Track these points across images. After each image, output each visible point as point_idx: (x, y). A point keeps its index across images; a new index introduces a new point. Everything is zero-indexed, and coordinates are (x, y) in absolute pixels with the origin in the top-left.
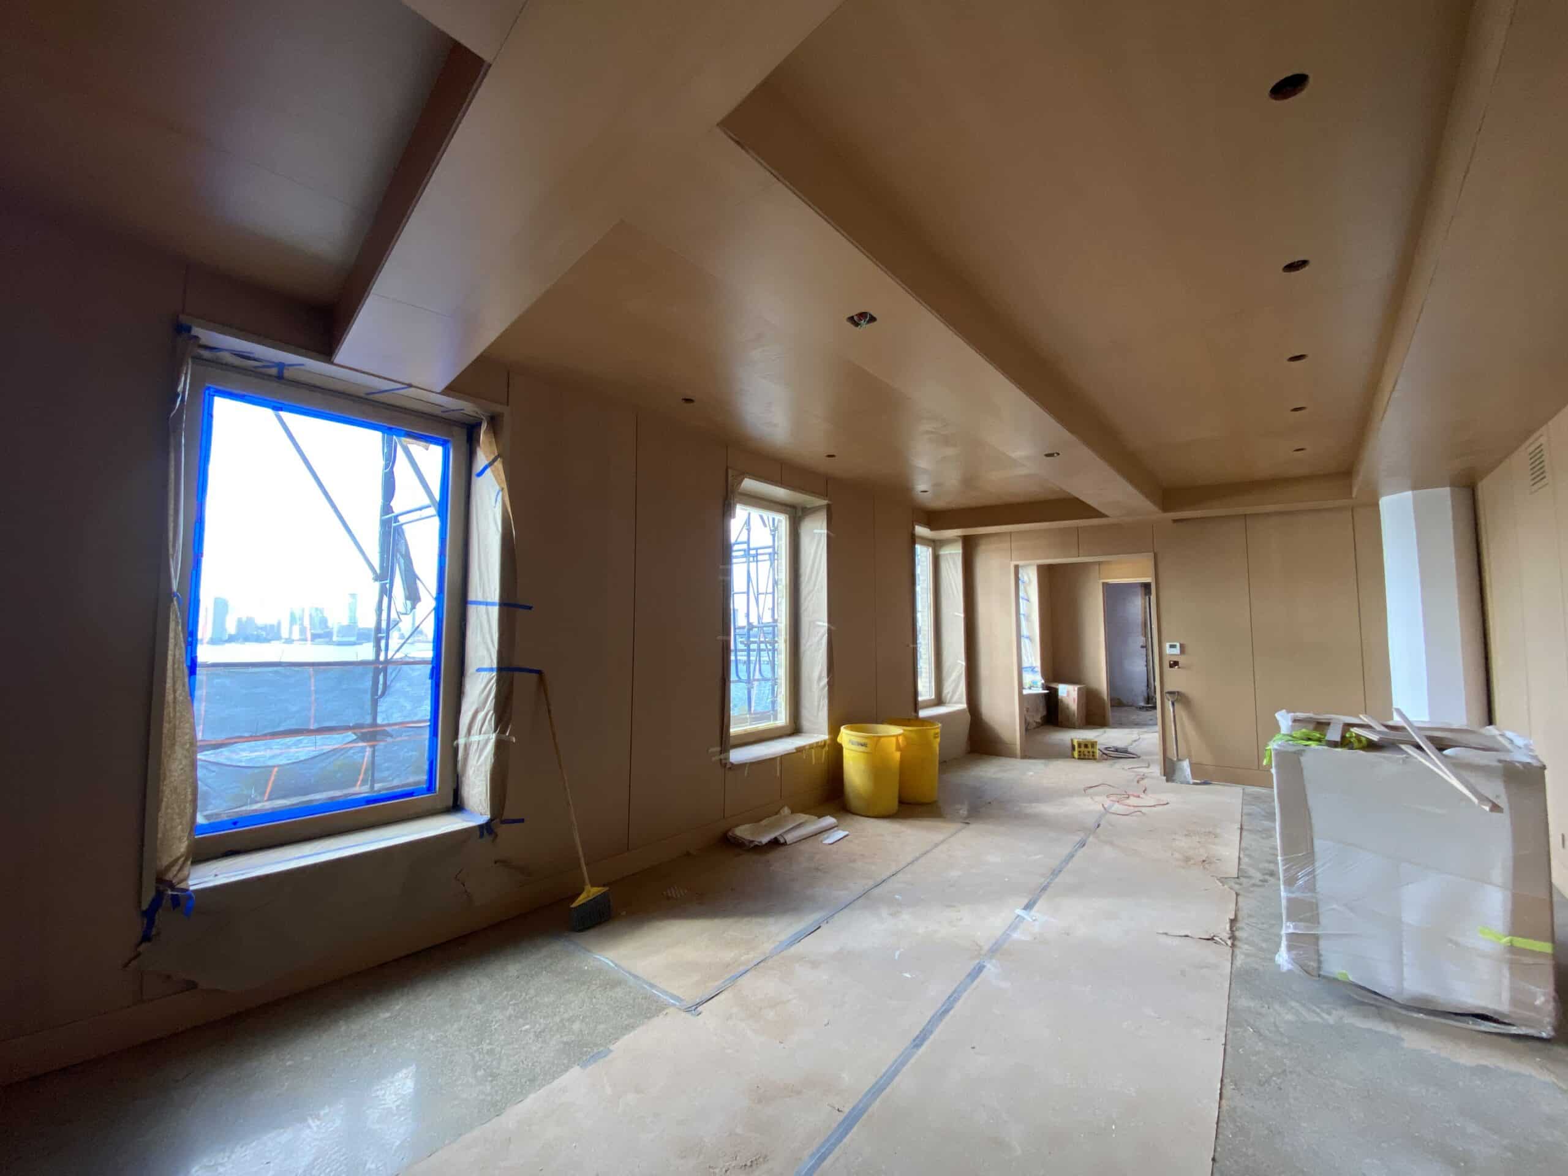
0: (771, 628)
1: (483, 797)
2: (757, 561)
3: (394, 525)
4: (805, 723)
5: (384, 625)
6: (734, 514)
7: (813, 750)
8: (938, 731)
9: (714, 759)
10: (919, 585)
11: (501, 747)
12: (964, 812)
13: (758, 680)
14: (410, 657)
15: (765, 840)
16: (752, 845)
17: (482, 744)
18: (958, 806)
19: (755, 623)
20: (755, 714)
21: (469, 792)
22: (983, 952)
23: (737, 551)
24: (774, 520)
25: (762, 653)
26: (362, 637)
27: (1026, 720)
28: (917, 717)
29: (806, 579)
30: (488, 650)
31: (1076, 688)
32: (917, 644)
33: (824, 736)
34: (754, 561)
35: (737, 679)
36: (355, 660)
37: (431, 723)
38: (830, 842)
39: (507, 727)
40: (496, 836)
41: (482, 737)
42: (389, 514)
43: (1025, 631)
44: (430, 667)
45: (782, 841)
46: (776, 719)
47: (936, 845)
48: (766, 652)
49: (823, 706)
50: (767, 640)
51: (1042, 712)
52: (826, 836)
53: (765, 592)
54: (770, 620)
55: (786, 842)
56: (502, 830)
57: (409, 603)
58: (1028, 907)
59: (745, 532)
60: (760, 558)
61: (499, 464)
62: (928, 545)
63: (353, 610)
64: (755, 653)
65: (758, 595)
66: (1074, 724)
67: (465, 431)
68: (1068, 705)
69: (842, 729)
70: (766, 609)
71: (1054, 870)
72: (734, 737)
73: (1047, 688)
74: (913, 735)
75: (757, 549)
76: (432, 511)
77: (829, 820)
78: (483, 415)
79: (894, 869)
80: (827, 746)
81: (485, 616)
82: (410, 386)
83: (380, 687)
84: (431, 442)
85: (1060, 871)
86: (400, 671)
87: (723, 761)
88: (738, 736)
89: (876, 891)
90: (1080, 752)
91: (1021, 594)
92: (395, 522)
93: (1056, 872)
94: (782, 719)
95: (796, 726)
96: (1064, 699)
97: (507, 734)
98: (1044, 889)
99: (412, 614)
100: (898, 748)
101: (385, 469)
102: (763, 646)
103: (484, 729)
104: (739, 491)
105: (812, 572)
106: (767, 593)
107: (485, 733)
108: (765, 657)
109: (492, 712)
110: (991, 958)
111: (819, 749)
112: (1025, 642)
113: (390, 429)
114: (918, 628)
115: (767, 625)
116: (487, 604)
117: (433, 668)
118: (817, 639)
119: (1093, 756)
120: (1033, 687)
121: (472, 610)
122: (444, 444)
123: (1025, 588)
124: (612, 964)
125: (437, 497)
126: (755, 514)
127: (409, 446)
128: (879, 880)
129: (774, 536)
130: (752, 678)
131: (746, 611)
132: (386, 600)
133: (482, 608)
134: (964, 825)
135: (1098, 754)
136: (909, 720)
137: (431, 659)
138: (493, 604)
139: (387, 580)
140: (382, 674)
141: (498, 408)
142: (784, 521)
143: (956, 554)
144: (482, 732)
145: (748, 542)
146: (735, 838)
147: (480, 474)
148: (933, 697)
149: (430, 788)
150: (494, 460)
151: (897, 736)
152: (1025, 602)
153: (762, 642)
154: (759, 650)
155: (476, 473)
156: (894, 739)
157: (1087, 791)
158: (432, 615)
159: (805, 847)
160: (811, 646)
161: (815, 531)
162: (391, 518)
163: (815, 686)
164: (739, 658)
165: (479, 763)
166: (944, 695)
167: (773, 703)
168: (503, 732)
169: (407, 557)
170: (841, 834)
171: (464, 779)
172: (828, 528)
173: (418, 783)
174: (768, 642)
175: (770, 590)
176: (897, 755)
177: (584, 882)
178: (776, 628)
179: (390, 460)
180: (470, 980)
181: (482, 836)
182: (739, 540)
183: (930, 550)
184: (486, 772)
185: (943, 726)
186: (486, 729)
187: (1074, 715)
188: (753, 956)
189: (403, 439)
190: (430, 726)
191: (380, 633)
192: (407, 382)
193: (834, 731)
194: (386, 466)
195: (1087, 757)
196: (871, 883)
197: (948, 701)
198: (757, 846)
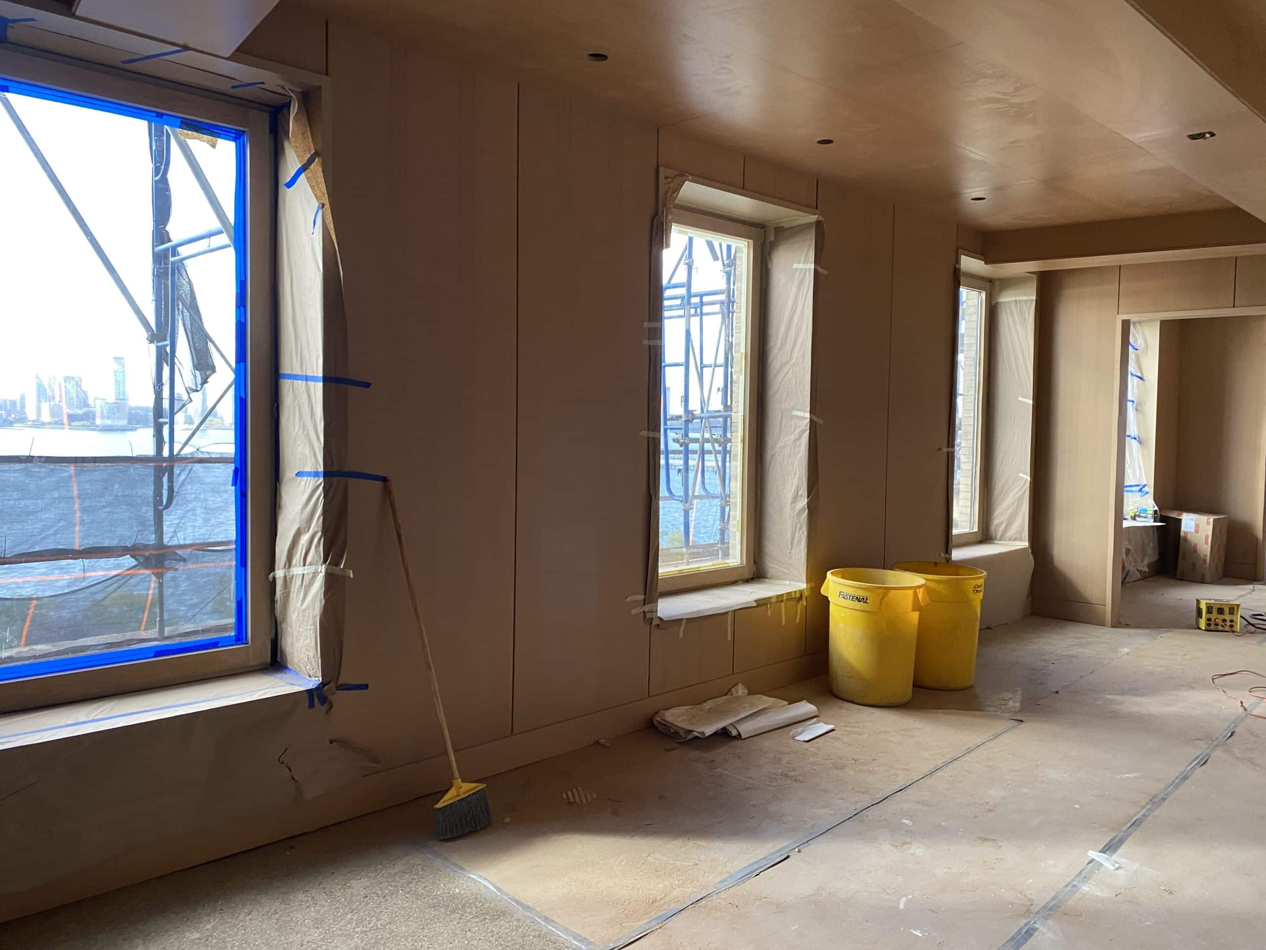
0: (721, 419)
1: (312, 653)
2: (702, 314)
3: (172, 259)
4: (771, 565)
5: (166, 404)
6: (668, 238)
7: (783, 604)
8: (982, 581)
9: (634, 612)
10: (962, 352)
11: (333, 583)
12: (1015, 704)
13: (700, 497)
14: (202, 452)
15: (709, 730)
16: (690, 737)
17: (307, 579)
18: (1006, 695)
19: (698, 412)
20: (693, 547)
21: (292, 643)
22: (1034, 909)
23: (671, 297)
24: (729, 248)
25: (707, 457)
26: (134, 420)
27: (1123, 568)
28: (948, 560)
29: (779, 342)
30: (312, 447)
31: (1212, 519)
32: (953, 446)
33: (799, 584)
34: (695, 315)
35: (667, 494)
36: (130, 455)
37: (236, 545)
38: (807, 739)
39: (342, 556)
40: (331, 706)
41: (308, 570)
42: (163, 243)
43: (1132, 429)
44: (232, 467)
45: (734, 733)
46: (726, 555)
47: (969, 751)
48: (713, 456)
49: (800, 540)
50: (714, 437)
51: (1152, 555)
52: (800, 729)
53: (712, 362)
54: (720, 407)
55: (739, 735)
56: (339, 698)
57: (197, 373)
58: (1109, 848)
59: (683, 268)
60: (706, 309)
61: (316, 167)
62: (979, 288)
63: (120, 384)
64: (696, 456)
65: (702, 368)
66: (1203, 576)
67: (266, 117)
68: (1196, 545)
69: (829, 573)
70: (714, 389)
71: (1155, 797)
72: (665, 580)
73: (1163, 519)
74: (941, 588)
75: (701, 296)
76: (224, 239)
77: (806, 708)
78: (292, 91)
79: (902, 782)
80: (804, 599)
81: (305, 397)
82: (186, 48)
83: (165, 493)
84: (219, 136)
85: (1164, 799)
86: (190, 471)
87: (648, 615)
88: (672, 579)
89: (873, 813)
90: (1209, 620)
91: (1132, 368)
92: (174, 255)
93: (1156, 801)
94: (736, 558)
95: (757, 568)
96: (1189, 537)
97: (342, 567)
98: (1136, 824)
99: (201, 391)
100: (917, 607)
101: (156, 176)
102: (708, 446)
103: (309, 559)
104: (676, 202)
105: (787, 331)
106: (716, 366)
107: (311, 564)
108: (711, 462)
109: (319, 534)
110: (1046, 918)
111: (793, 603)
112: (1132, 446)
113: (160, 115)
114: (957, 422)
115: (715, 415)
116: (307, 378)
117: (236, 471)
118: (792, 437)
119: (1231, 626)
120: (1139, 516)
121: (287, 387)
122: (236, 136)
123: (1137, 357)
124: (492, 888)
125: (231, 218)
126: (701, 239)
127: (189, 142)
128: (880, 796)
129: (728, 275)
130: (690, 493)
131: (683, 394)
132: (166, 370)
133: (300, 384)
134: (1014, 723)
135: (1239, 624)
136: (936, 564)
137: (233, 456)
138: (314, 379)
139: (165, 340)
140: (166, 475)
141: (314, 80)
142: (745, 250)
143: (1026, 301)
144: (307, 563)
145: (688, 285)
146: (666, 725)
147: (290, 185)
148: (976, 530)
149: (240, 638)
150: (310, 162)
151: (915, 588)
152: (1136, 380)
153: (707, 441)
154: (703, 452)
155: (285, 183)
156: (911, 592)
157: (1215, 681)
158: (232, 392)
159: (767, 743)
160: (783, 447)
161: (795, 266)
162: (167, 250)
163: (788, 509)
164: (671, 461)
165: (304, 607)
166: (992, 528)
167: (723, 532)
168: (336, 563)
169: (194, 308)
170: (823, 728)
171: (284, 626)
172: (816, 262)
173: (223, 628)
174: (716, 441)
175: (721, 360)
176: (915, 616)
177: (452, 777)
178: (729, 419)
179: (161, 161)
180: (301, 896)
181: (311, 705)
182: (673, 282)
183: (984, 295)
184: (314, 617)
185: (988, 574)
186: (313, 558)
187: (1205, 561)
188: (691, 892)
189: (178, 130)
190: (235, 549)
191: (162, 417)
192: (182, 43)
193: (817, 576)
194: (157, 171)
195: (1220, 628)
196: (866, 800)
197: (999, 534)
198: (697, 737)
